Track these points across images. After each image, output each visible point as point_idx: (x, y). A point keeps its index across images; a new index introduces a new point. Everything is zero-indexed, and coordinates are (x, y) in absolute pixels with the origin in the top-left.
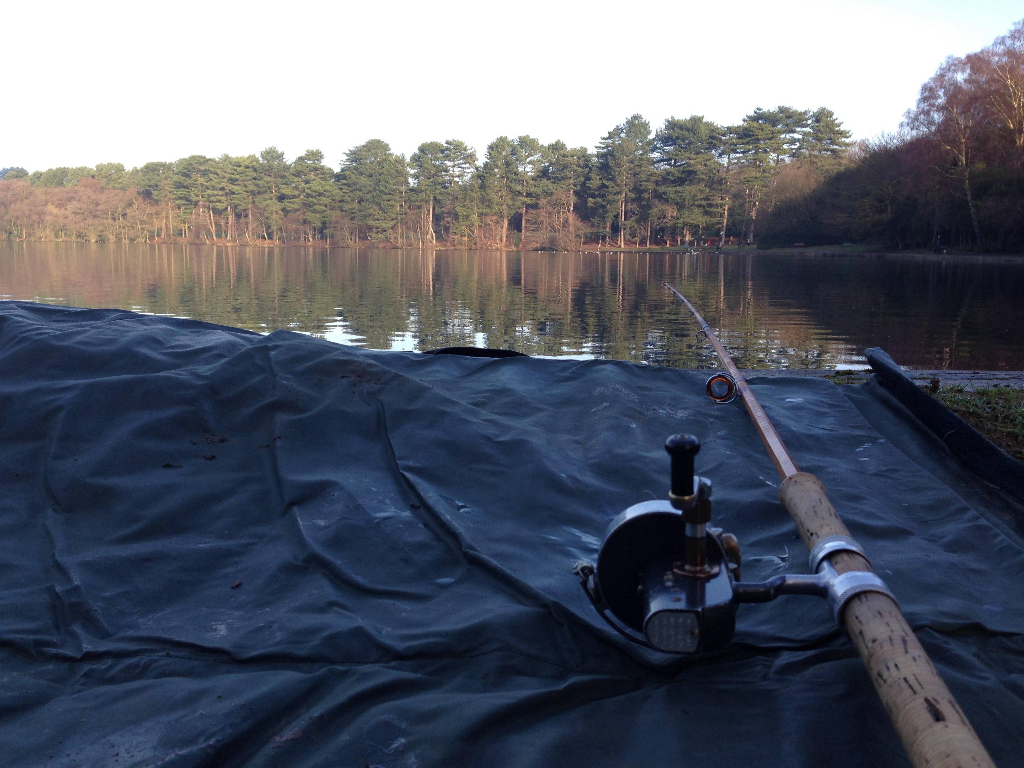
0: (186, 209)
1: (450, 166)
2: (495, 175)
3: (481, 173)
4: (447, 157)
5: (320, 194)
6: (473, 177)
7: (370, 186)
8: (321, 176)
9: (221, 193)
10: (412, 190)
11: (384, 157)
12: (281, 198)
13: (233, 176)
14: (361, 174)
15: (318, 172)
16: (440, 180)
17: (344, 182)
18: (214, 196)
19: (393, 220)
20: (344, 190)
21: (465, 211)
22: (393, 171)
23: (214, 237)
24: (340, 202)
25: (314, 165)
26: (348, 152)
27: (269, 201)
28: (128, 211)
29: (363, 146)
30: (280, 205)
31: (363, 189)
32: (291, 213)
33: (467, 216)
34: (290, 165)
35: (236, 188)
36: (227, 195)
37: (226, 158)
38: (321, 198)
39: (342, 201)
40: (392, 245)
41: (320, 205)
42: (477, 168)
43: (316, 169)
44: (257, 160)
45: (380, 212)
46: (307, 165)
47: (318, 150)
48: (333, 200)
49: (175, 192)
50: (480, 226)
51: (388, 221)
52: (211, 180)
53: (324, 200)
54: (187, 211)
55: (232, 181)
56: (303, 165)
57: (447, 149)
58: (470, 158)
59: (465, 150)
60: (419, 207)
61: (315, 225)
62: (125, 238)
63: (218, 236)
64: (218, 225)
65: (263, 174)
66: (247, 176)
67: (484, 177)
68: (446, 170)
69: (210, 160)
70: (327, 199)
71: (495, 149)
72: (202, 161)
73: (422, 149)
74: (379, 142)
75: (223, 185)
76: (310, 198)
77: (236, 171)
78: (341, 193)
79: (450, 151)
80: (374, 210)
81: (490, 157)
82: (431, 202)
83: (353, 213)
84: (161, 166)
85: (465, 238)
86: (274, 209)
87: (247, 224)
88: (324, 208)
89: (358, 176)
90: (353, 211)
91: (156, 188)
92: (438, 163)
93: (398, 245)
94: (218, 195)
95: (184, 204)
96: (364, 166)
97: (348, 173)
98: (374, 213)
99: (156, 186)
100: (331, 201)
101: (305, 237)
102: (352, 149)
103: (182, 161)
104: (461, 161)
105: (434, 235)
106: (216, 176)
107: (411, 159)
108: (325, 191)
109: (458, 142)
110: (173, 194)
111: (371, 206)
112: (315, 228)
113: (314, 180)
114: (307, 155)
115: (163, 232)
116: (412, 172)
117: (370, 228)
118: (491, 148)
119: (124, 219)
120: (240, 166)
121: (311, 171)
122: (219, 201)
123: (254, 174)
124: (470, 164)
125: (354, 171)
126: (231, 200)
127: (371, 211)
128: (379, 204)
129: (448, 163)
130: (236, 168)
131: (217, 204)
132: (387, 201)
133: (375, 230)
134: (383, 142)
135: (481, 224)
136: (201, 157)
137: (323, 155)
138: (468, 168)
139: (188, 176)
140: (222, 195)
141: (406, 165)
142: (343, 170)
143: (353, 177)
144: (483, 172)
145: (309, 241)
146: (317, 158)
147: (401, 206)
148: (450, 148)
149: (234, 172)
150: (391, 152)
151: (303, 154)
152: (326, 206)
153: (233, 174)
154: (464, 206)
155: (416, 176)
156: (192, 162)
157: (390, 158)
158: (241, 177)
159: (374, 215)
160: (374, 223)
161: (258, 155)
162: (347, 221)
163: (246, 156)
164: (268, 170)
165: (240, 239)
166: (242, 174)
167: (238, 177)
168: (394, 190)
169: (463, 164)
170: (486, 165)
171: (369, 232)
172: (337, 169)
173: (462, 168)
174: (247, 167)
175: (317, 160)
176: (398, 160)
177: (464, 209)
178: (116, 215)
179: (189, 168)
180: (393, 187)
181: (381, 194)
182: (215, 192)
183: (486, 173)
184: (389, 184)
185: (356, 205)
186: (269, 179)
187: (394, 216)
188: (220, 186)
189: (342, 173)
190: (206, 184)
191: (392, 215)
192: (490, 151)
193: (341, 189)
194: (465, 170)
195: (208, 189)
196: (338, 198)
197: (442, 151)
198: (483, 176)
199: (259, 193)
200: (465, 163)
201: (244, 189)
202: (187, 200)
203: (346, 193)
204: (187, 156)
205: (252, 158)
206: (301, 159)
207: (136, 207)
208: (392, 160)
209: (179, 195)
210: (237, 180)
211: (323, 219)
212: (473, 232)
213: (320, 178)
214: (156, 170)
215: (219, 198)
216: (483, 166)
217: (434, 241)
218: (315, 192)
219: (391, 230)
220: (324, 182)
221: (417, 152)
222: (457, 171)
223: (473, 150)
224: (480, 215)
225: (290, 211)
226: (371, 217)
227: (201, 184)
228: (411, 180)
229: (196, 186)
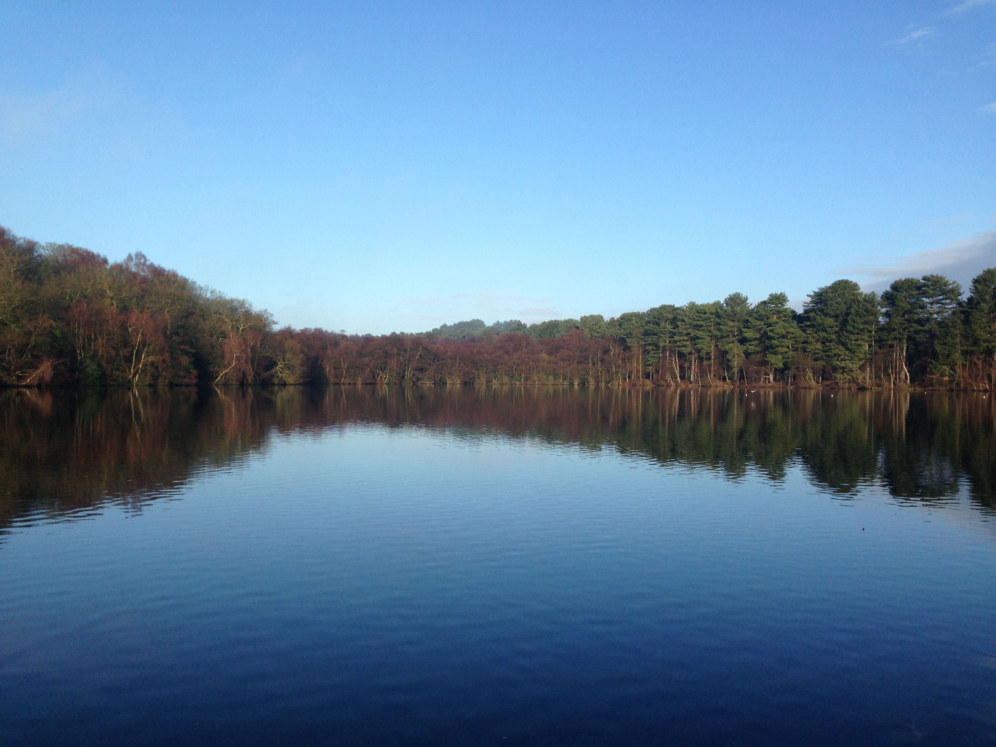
0: (655, 353)
1: (928, 303)
2: (982, 310)
3: (966, 309)
4: (925, 294)
5: (783, 337)
6: (954, 313)
7: (836, 326)
8: (783, 319)
9: (686, 338)
10: (882, 329)
11: (852, 297)
12: (743, 341)
13: (698, 322)
14: (826, 315)
15: (781, 315)
16: (916, 317)
17: (808, 323)
18: (680, 341)
19: (861, 360)
20: (808, 332)
21: (945, 349)
22: (863, 311)
23: (679, 379)
24: (803, 343)
25: (777, 309)
26: (812, 294)
27: (731, 345)
28: (606, 357)
29: (830, 288)
30: (742, 348)
31: (827, 329)
32: (753, 356)
33: (948, 356)
34: (753, 310)
35: (700, 334)
36: (691, 340)
37: (692, 305)
38: (784, 340)
39: (806, 342)
40: (858, 385)
41: (782, 346)
42: (960, 304)
43: (779, 312)
44: (721, 307)
45: (847, 352)
46: (770, 309)
47: (781, 294)
48: (796, 341)
49: (646, 339)
50: (964, 366)
51: (855, 361)
52: (678, 327)
53: (786, 342)
54: (655, 355)
55: (697, 327)
56: (766, 309)
57: (924, 285)
58: (953, 293)
59: (946, 286)
60: (892, 346)
61: (776, 366)
62: (602, 381)
63: (682, 378)
64: (681, 367)
65: (726, 319)
66: (711, 322)
67: (970, 312)
68: (923, 307)
69: (678, 308)
70: (790, 341)
71: (982, 283)
72: (672, 309)
73: (896, 287)
74: (847, 282)
75: (690, 330)
76: (773, 341)
77: (701, 318)
78: (804, 335)
79: (928, 287)
80: (840, 350)
81: (976, 290)
82: (905, 341)
83: (816, 353)
84: (635, 316)
85: (946, 379)
86: (736, 352)
87: (710, 366)
88: (787, 350)
89: (823, 317)
90: (817, 351)
91: (629, 336)
92: (913, 300)
93: (866, 385)
94: (684, 340)
95: (653, 350)
96: (829, 307)
97: (812, 315)
98: (840, 353)
99: (630, 334)
100: (795, 343)
101: (766, 378)
102: (817, 290)
103: (653, 310)
104: (941, 297)
105: (908, 374)
106: (683, 323)
107: (881, 298)
108: (788, 333)
109: (937, 277)
110: (644, 341)
111: (836, 346)
112: (775, 368)
113: (777, 323)
114: (769, 299)
115: (633, 375)
116: (884, 310)
117: (835, 369)
118: (976, 281)
119: (602, 364)
120: (705, 313)
121: (774, 314)
122: (685, 346)
123: (718, 320)
124: (952, 300)
125: (819, 313)
126: (695, 344)
127: (837, 351)
128: (844, 345)
129: (926, 300)
130: (701, 315)
131: (683, 348)
132: (856, 340)
133: (840, 371)
134: (851, 282)
135: (965, 363)
136: (670, 306)
137: (787, 298)
138: (949, 304)
139: (658, 324)
140: (687, 341)
141: (876, 304)
142: (806, 312)
143: (818, 318)
144: (967, 307)
145: (769, 382)
146: (781, 301)
147: (870, 346)
148: (928, 284)
149: (700, 319)
150: (860, 291)
151: (765, 298)
152: (788, 347)
153: (699, 321)
154: (944, 344)
155: (887, 314)
156: (662, 312)
157: (859, 297)
158: (706, 323)
159: (839, 355)
160: (843, 364)
161: (722, 302)
162: (810, 363)
163: (711, 302)
164: (733, 316)
165: (702, 380)
166: (706, 320)
167: (702, 323)
168: (862, 330)
169: (943, 299)
170: (970, 300)
171: (835, 373)
172: (800, 311)
173: (942, 304)
174: (712, 314)
175: (780, 304)
176: (867, 298)
177: (944, 347)
178: (595, 360)
179: (659, 317)
180: (861, 326)
181: (848, 334)
182: (682, 338)
183: (971, 308)
184: (858, 324)
185: (819, 346)
186: (731, 324)
187: (862, 356)
188: (686, 332)
189: (806, 315)
190: (674, 331)
191: (860, 355)
192: (977, 285)
193: (804, 331)
194: (946, 306)
195: (675, 335)
196: (802, 340)
197: (919, 288)
198: (967, 312)
199: (722, 337)
200: (946, 299)
201: (709, 334)
202: (656, 346)
203: (810, 334)
204: (657, 305)
205: (717, 304)
206: (764, 303)
207: (612, 353)
208: (861, 300)
209: (649, 341)
210: (702, 326)
211: (785, 360)
212: (954, 371)
213: (783, 321)
214: (631, 320)
215: (684, 343)
216: (966, 300)
217: (908, 381)
218: (778, 334)
219: (858, 370)
220: (786, 325)
221: (889, 289)
222: (936, 307)
223: (956, 285)
224: (965, 353)
225: (751, 354)
226: (836, 358)
227: (669, 331)
228: (881, 319)
229: (664, 333)
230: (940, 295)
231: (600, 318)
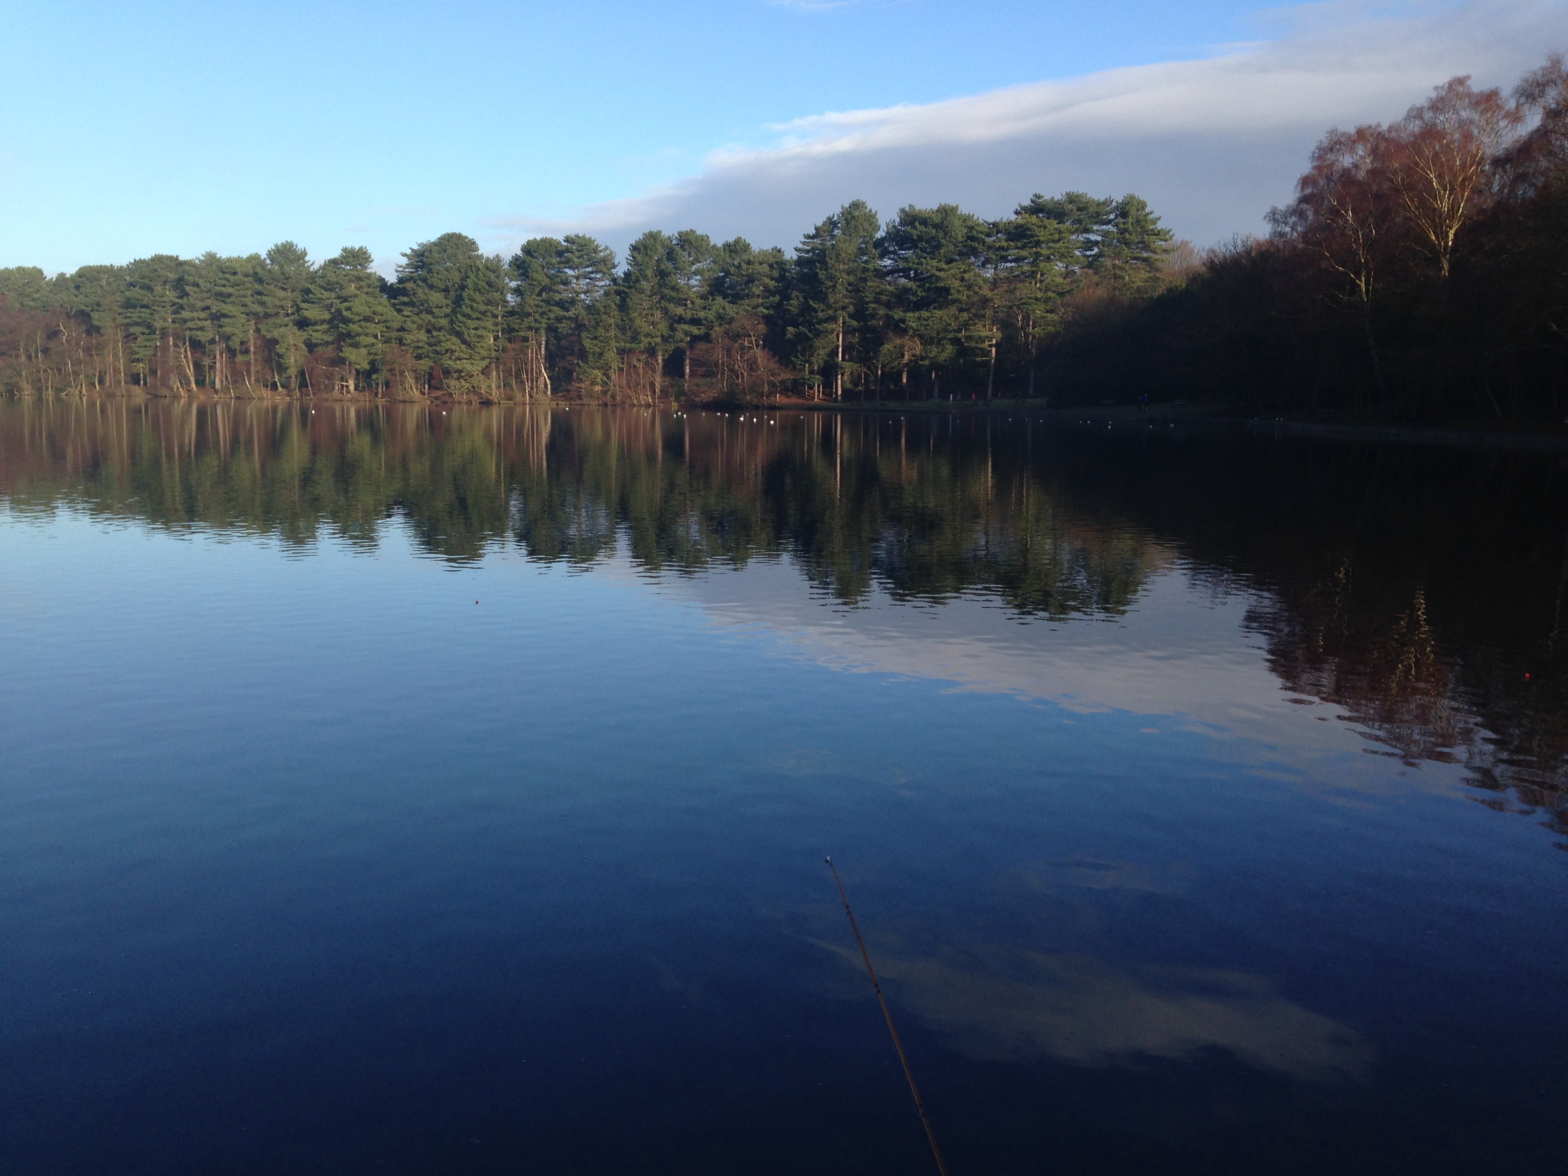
0: (147, 340)
1: (573, 276)
2: (642, 291)
3: (622, 288)
4: (568, 263)
5: (367, 319)
6: (607, 294)
7: (447, 305)
8: (365, 290)
9: (203, 315)
10: (511, 313)
11: (468, 261)
12: (303, 324)
13: (223, 289)
14: (431, 287)
15: (363, 283)
16: (557, 297)
17: (406, 299)
18: (193, 320)
19: (484, 359)
20: (405, 313)
21: (596, 345)
22: (484, 284)
23: (193, 385)
24: (399, 330)
25: (356, 273)
26: (409, 252)
27: (283, 329)
28: (51, 345)
29: (435, 244)
30: (303, 335)
31: (434, 310)
32: (320, 348)
33: (601, 355)
34: (316, 272)
35: (227, 308)
36: (213, 320)
37: (211, 259)
38: (368, 324)
39: (402, 329)
40: (481, 398)
41: (367, 335)
42: (614, 280)
43: (359, 279)
44: (262, 263)
45: (463, 347)
46: (344, 273)
47: (361, 248)
48: (387, 328)
49: (129, 315)
50: (621, 370)
51: (476, 360)
52: (187, 295)
53: (372, 328)
54: (147, 344)
55: (222, 297)
56: (338, 272)
57: (568, 250)
58: (605, 263)
59: (595, 253)
60: (526, 339)
61: (358, 367)
62: (47, 389)
63: (200, 383)
64: (198, 366)
65: (272, 286)
66: (247, 289)
67: (627, 293)
68: (566, 283)
69: (185, 263)
70: (378, 326)
71: (642, 251)
72: (173, 263)
73: (530, 249)
74: (459, 237)
75: (209, 302)
76: (351, 325)
77: (228, 281)
78: (400, 318)
79: (571, 252)
80: (454, 343)
81: (634, 262)
82: (543, 332)
83: (418, 348)
84: (105, 273)
85: (598, 388)
86: (292, 342)
87: (248, 364)
88: (375, 341)
89: (427, 291)
90: (420, 345)
91: (95, 307)
92: (552, 272)
93: (491, 398)
94: (199, 319)
95: (143, 334)
96: (435, 275)
97: (410, 285)
98: (453, 347)
99: (98, 305)
100: (385, 329)
101: (342, 386)
102: (416, 247)
103: (139, 263)
104: (590, 269)
105: (548, 381)
106: (196, 289)
107: (510, 265)
108: (374, 313)
109: (584, 237)
110: (126, 318)
111: (448, 337)
112: (357, 370)
113: (356, 296)
114: (342, 256)
115: (108, 377)
116: (513, 284)
117: (447, 372)
118: (634, 248)
119: (46, 357)
120: (235, 274)
121: (350, 281)
122: (202, 329)
123: (258, 287)
124: (604, 273)
125: (420, 283)
126: (221, 326)
127: (448, 345)
128: (459, 335)
129: (570, 272)
130: (228, 276)
131: (199, 333)
132: (476, 329)
133: (455, 375)
134: (466, 237)
135: (622, 366)
136: (171, 258)
137: (370, 257)
138: (601, 280)
139: (150, 289)
140: (206, 320)
141: (503, 274)
142: (401, 281)
143: (419, 291)
144: (624, 286)
145: (348, 392)
146: (361, 261)
147: (496, 338)
148: (572, 249)
149: (227, 283)
150: (480, 253)
151: (336, 254)
152: (376, 337)
153: (224, 286)
154: (595, 338)
155: (518, 291)
156: (155, 267)
157: (478, 262)
158: (238, 290)
159: (453, 352)
160: (458, 365)
161: (264, 256)
162: (411, 362)
163: (245, 255)
164: (284, 281)
165: (236, 388)
166: (237, 285)
167: (230, 290)
168: (484, 313)
169: (592, 272)
170: (627, 275)
171: (447, 378)
172: (391, 278)
173: (591, 279)
174: (247, 276)
175: (360, 265)
176: (489, 266)
177: (595, 342)
178: (32, 350)
179: (152, 276)
180: (483, 308)
181: (464, 319)
182: (195, 314)
183: (629, 287)
184: (477, 303)
185: (423, 336)
186: (282, 294)
187: (484, 353)
188: (202, 304)
189: (401, 286)
190: (180, 301)
191: (482, 351)
192: (635, 254)
193: (399, 311)
194: (597, 283)
195: (183, 309)
196: (396, 325)
197: (560, 254)
198: (624, 292)
199: (267, 316)
200: (596, 272)
201: (243, 309)
202: (149, 326)
203: (408, 316)
204: (147, 256)
205: (254, 259)
206: (334, 262)
207: (64, 338)
208: (481, 267)
209: (135, 319)
210: (230, 295)
211: (371, 357)
212: (608, 377)
213: (367, 293)
214: (96, 280)
215: (200, 324)
216: (622, 276)
217: (549, 393)
218: (359, 314)
219: (480, 375)
220: (372, 300)
221: (519, 252)
222: (583, 282)
223: (608, 252)
224: (622, 352)
225: (316, 345)
226: (448, 355)
227: (170, 301)
228: (509, 297)
229: (163, 304)
230: (589, 266)
231: (37, 273)
